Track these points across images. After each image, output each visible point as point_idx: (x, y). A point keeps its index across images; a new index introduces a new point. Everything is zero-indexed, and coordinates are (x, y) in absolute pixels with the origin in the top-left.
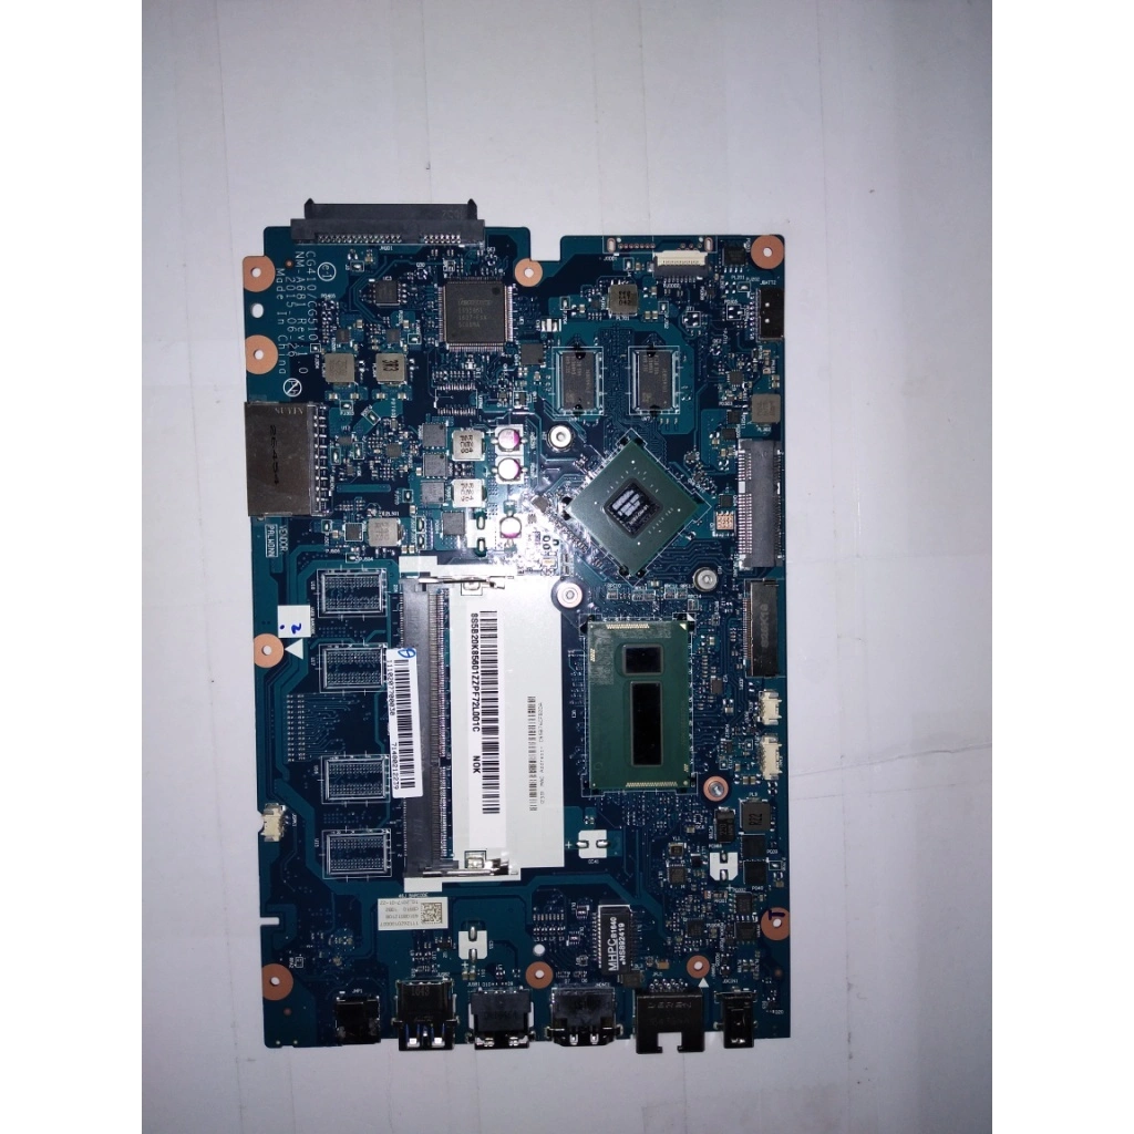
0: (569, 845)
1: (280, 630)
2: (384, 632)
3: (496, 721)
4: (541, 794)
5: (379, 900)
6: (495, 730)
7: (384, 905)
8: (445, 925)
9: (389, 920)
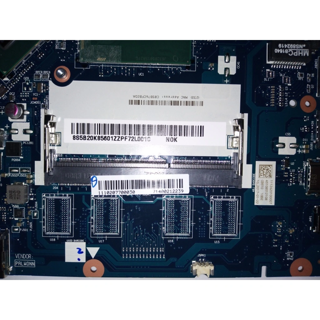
0: (227, 81)
1: (81, 261)
2: (84, 197)
3: (144, 126)
4: (192, 97)
5: (255, 204)
6: (150, 127)
7: (259, 201)
8: (274, 163)
9: (269, 198)
